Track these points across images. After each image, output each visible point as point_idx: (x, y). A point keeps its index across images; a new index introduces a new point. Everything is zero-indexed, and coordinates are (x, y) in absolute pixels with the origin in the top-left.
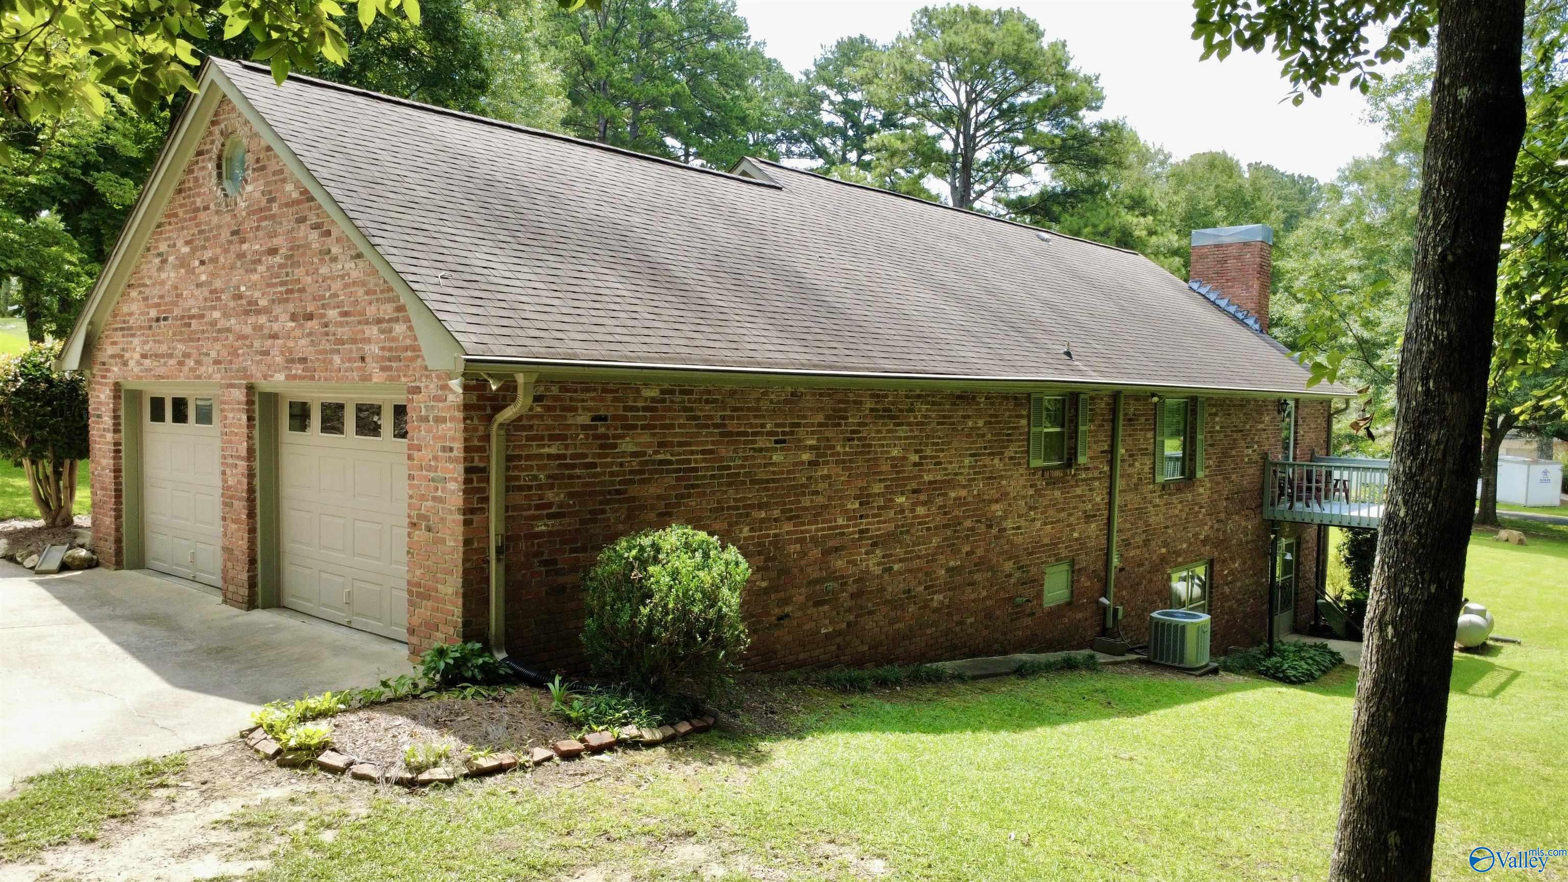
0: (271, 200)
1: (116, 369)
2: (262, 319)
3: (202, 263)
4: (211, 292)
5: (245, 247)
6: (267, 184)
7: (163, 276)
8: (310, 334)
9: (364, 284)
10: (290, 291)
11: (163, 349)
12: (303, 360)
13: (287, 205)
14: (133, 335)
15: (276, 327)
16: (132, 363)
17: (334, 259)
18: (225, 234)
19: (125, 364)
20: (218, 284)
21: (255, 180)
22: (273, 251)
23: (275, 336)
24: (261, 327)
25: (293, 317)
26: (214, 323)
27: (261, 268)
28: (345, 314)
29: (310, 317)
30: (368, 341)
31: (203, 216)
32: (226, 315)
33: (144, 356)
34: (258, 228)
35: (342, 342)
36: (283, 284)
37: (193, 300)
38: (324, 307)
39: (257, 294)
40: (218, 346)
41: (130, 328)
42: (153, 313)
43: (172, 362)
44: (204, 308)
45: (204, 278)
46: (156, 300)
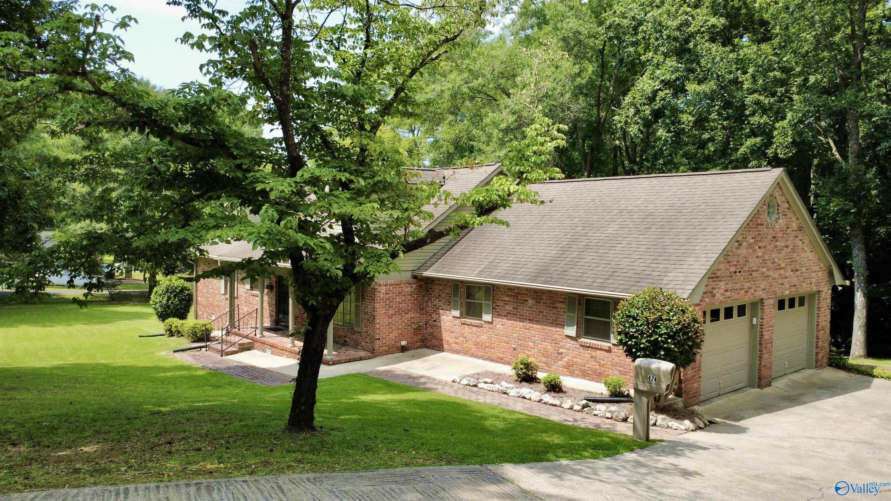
0: (788, 228)
1: (707, 300)
2: (782, 271)
3: (760, 247)
4: (763, 260)
5: (778, 243)
6: (787, 221)
7: (739, 251)
8: (797, 276)
9: (813, 260)
10: (792, 261)
11: (738, 286)
12: (795, 285)
13: (793, 231)
14: (720, 281)
15: (787, 274)
16: (718, 295)
17: (805, 252)
18: (770, 237)
19: (714, 296)
20: (767, 257)
21: (782, 218)
22: (787, 247)
23: (786, 278)
24: (782, 275)
25: (792, 271)
26: (763, 273)
27: (783, 252)
28: (807, 269)
29: (797, 270)
30: (813, 278)
31: (760, 228)
32: (768, 270)
33: (726, 291)
34: (782, 237)
35: (806, 278)
36: (789, 259)
37: (754, 263)
38: (802, 267)
39: (781, 262)
40: (765, 283)
41: (718, 277)
42: (733, 269)
43: (743, 292)
44: (759, 267)
45: (760, 254)
46: (735, 263)
